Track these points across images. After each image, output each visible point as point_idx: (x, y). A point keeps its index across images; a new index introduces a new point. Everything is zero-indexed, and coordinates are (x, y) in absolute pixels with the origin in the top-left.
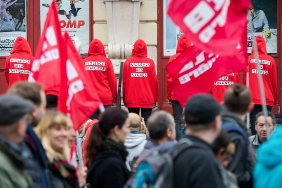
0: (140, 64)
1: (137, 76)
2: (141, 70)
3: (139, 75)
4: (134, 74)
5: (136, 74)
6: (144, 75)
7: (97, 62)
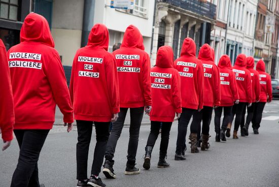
0: (90, 58)
1: (85, 75)
2: (91, 67)
3: (88, 74)
4: (82, 72)
5: (85, 72)
6: (95, 75)
7: (28, 54)
